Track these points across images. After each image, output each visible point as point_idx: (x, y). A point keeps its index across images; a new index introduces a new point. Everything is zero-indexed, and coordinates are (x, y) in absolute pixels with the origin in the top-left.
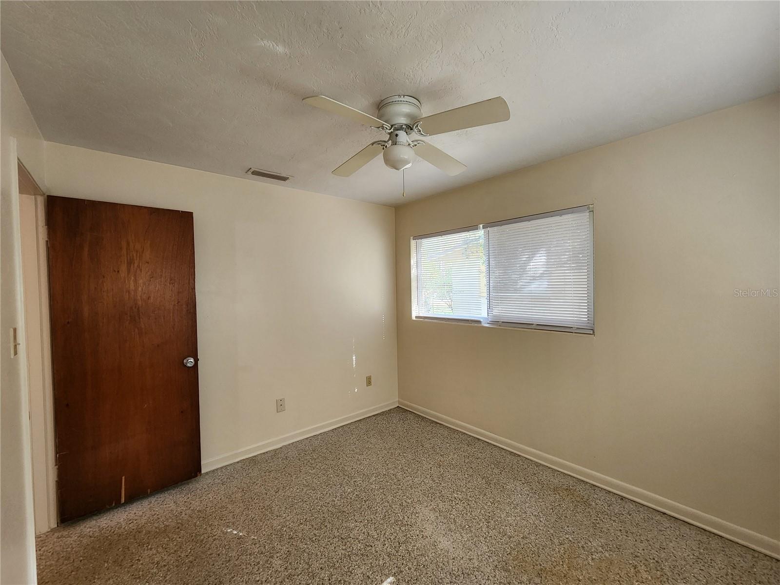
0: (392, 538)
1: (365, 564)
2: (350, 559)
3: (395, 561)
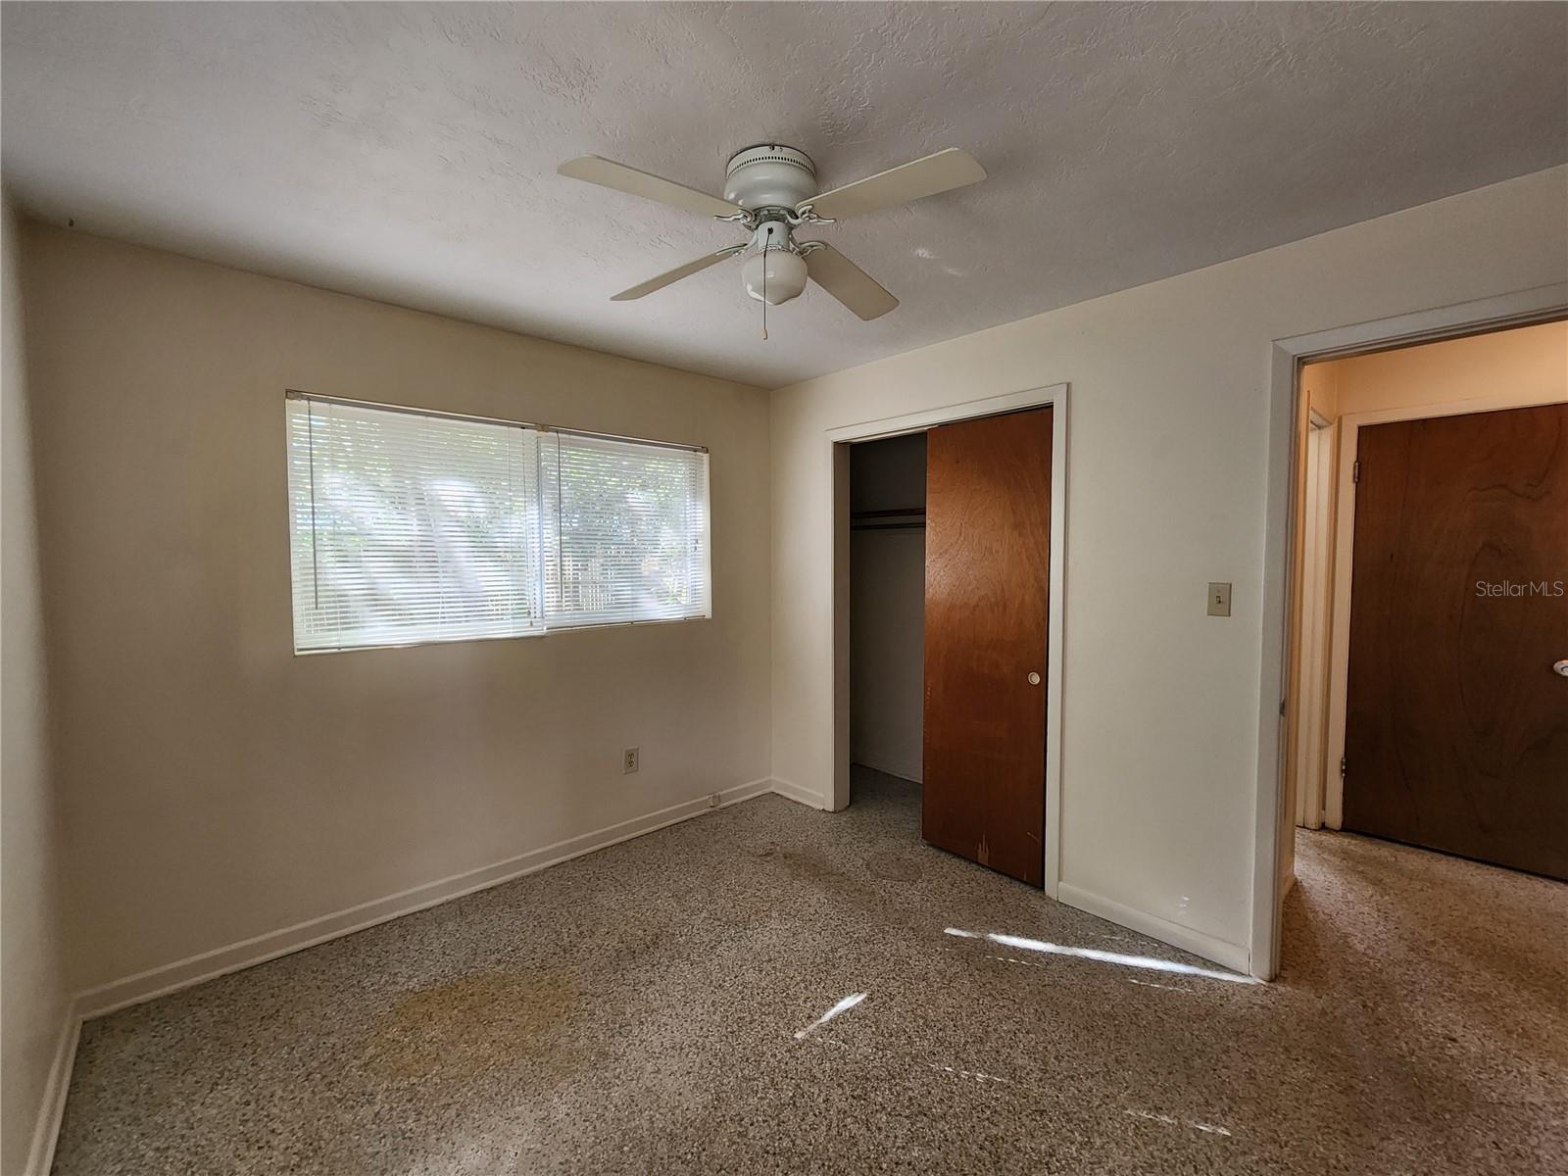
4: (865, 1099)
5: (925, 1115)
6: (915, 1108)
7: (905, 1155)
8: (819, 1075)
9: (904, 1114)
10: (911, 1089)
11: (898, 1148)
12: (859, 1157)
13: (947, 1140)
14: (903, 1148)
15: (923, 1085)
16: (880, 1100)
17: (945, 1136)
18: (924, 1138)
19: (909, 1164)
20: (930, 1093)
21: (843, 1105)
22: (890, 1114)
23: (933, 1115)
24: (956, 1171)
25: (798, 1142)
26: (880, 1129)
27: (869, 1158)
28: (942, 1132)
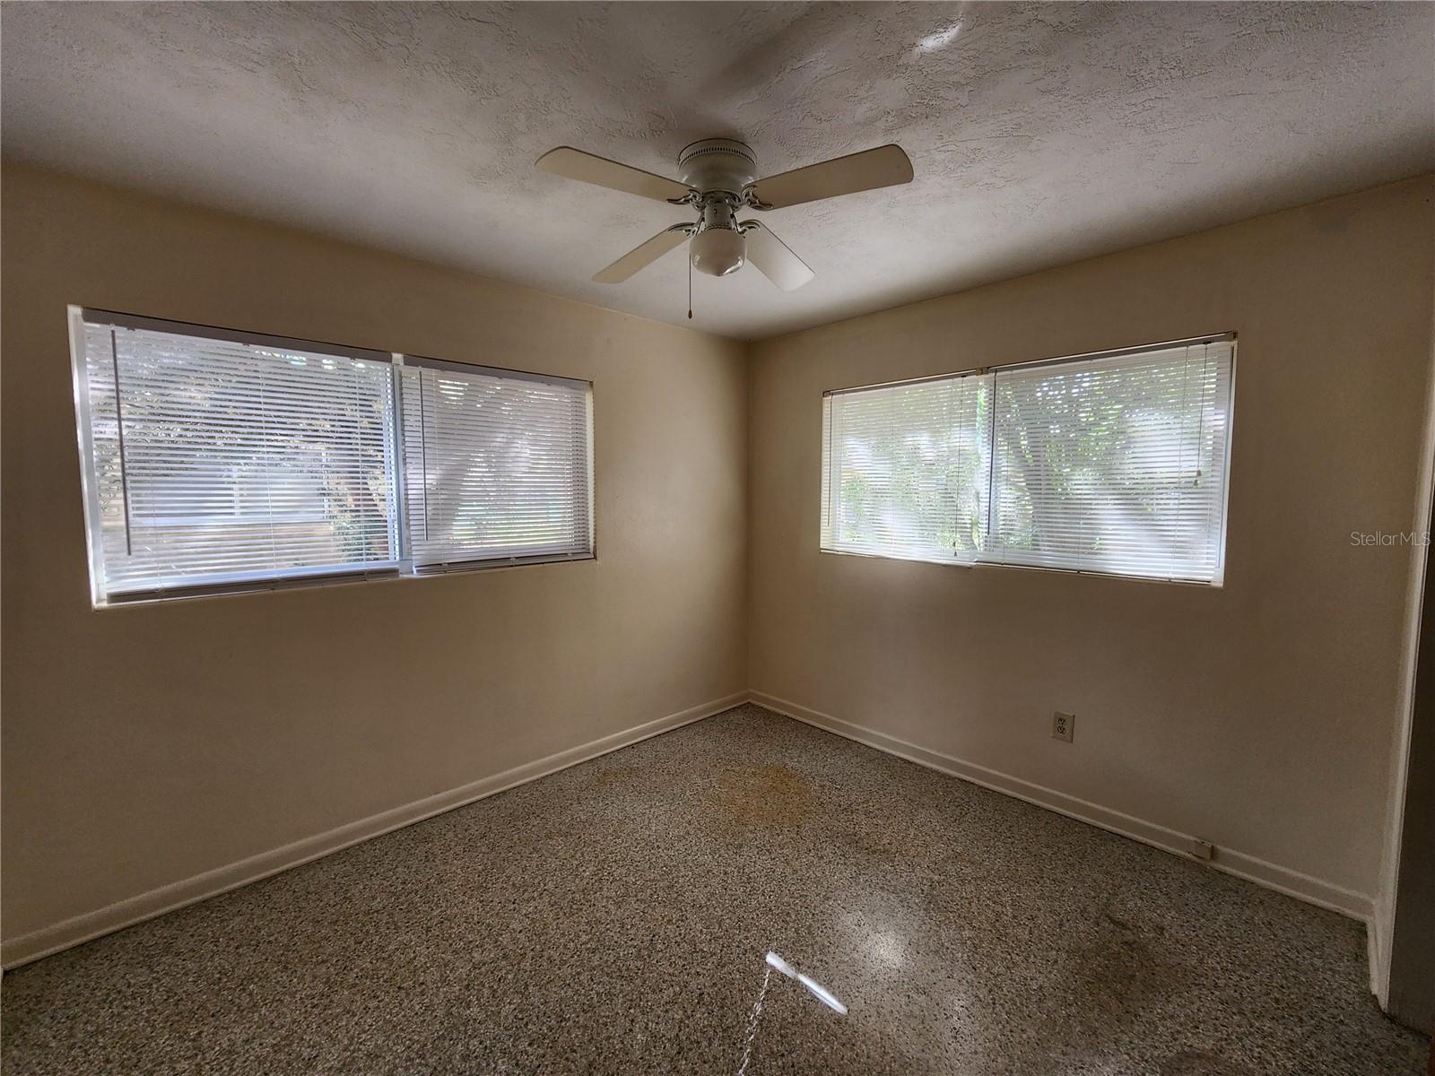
0: (681, 962)
1: (742, 1000)
2: (733, 1027)
3: (734, 956)
4: (698, 1003)
5: (679, 1053)
6: (686, 1044)
7: (640, 1028)
8: (725, 970)
9: (681, 1034)
10: (710, 1045)
11: (647, 1024)
12: (642, 993)
13: (649, 1067)
14: (646, 1028)
15: (715, 1058)
16: (698, 1016)
17: (654, 1067)
18: (655, 1047)
19: (631, 1030)
20: (705, 1062)
21: (693, 985)
22: (681, 1022)
23: (678, 1060)
24: (618, 1069)
25: (660, 954)
26: (667, 1011)
27: (641, 1000)
28: (659, 1064)
